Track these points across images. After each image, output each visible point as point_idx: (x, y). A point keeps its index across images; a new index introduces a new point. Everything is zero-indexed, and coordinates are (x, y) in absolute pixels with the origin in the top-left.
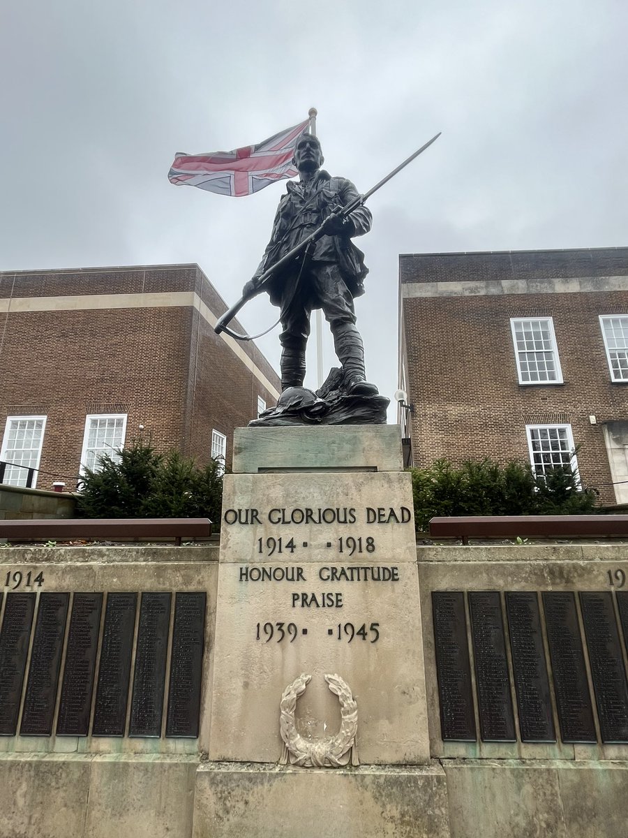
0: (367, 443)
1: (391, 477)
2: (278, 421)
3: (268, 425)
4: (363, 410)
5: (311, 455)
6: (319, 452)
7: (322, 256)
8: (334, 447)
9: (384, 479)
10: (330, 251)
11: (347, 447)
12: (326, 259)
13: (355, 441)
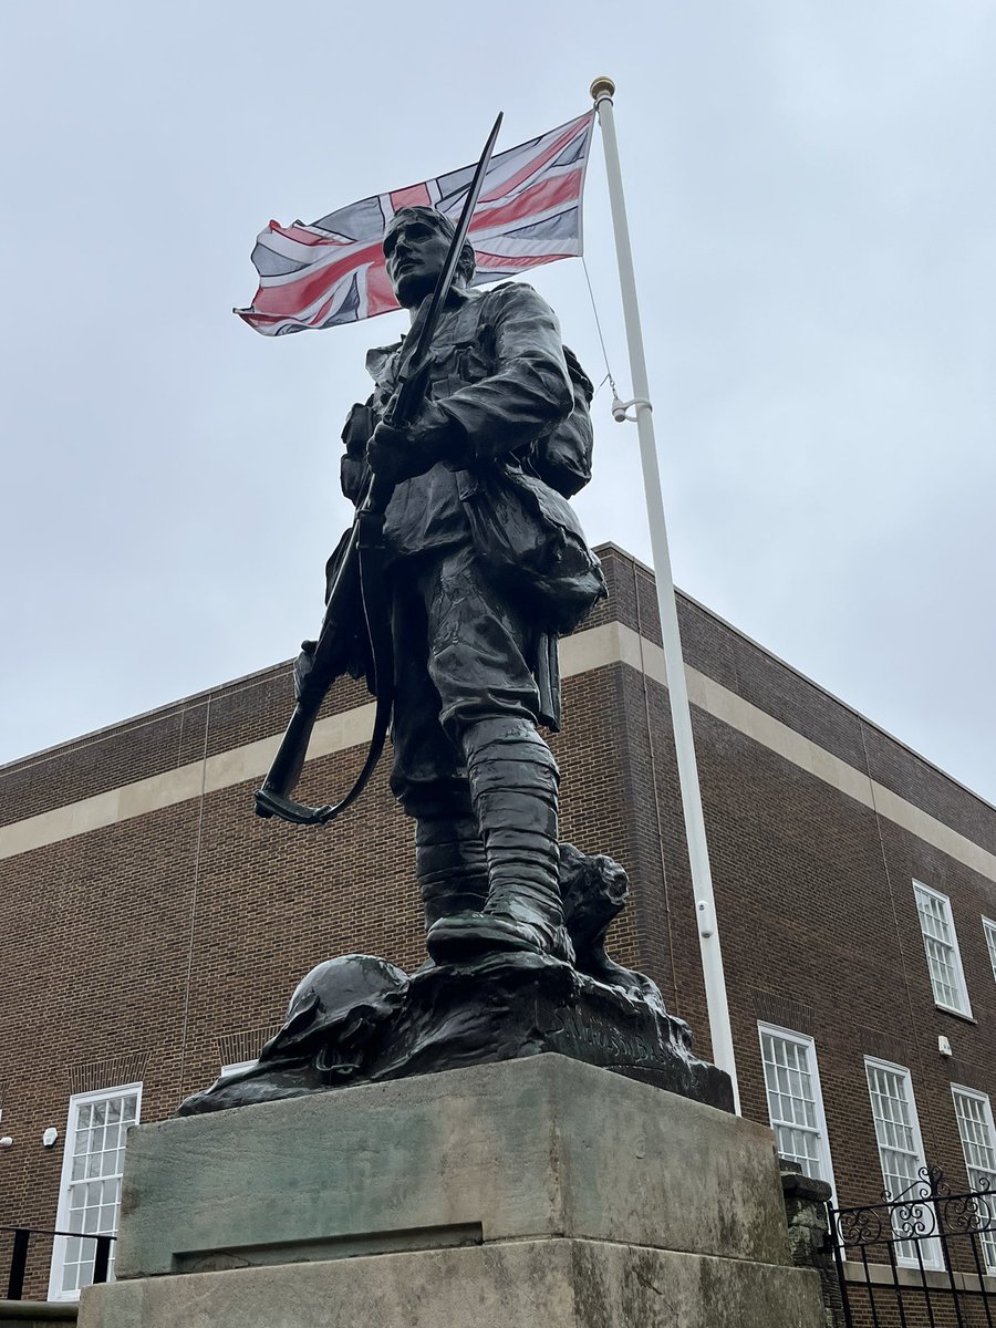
0: (453, 1139)
1: (511, 1261)
2: (248, 1086)
3: (219, 1107)
4: (461, 1017)
5: (302, 1198)
6: (324, 1186)
7: (426, 536)
8: (364, 1161)
9: (486, 1273)
10: (448, 512)
11: (397, 1157)
12: (442, 539)
13: (419, 1134)
